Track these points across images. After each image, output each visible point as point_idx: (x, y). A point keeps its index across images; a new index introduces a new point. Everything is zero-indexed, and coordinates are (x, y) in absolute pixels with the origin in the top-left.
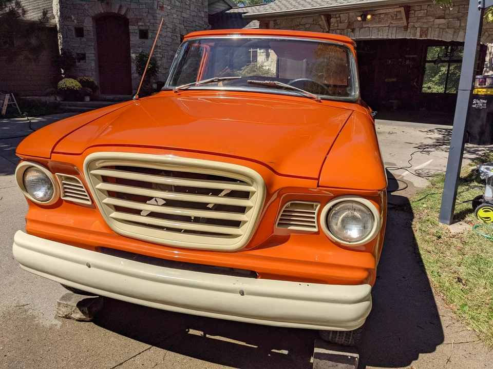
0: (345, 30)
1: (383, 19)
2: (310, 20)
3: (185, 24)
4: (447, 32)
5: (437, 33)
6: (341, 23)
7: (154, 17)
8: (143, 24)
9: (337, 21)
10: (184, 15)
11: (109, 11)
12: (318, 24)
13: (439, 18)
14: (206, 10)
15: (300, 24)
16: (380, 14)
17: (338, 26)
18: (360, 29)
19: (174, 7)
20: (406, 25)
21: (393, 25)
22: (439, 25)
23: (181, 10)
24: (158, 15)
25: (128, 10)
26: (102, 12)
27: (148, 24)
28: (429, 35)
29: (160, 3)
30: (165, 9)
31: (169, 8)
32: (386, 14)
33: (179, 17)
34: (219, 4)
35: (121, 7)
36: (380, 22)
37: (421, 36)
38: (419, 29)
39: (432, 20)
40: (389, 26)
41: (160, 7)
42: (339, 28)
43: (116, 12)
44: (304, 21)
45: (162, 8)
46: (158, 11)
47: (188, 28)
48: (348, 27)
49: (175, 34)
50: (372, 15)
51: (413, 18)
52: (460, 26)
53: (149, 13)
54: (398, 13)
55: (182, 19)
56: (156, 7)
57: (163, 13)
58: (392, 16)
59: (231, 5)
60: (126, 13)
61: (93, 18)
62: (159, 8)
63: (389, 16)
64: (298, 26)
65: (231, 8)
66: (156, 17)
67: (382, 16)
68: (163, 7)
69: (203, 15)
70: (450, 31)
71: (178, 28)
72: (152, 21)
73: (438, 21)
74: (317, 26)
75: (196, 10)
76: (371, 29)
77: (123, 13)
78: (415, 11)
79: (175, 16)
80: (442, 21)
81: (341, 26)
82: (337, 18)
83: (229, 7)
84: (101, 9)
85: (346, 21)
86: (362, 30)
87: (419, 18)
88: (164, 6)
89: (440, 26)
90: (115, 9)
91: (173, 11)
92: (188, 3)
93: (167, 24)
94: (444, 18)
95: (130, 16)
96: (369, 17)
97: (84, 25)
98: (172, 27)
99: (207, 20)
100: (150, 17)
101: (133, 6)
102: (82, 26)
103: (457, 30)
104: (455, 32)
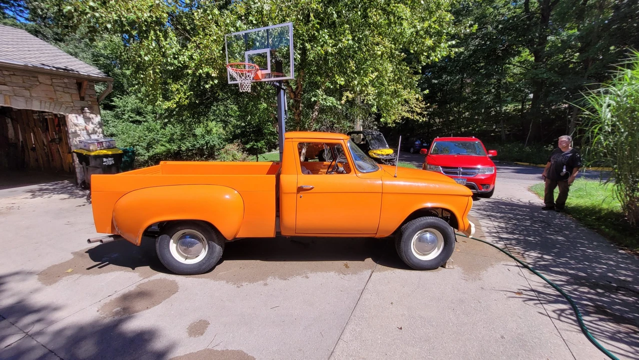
4: (16, 100)
5: (2, 98)
22: (1, 91)
70: (20, 99)
89: (4, 92)
94: (6, 85)
103: (28, 100)
104: (27, 101)
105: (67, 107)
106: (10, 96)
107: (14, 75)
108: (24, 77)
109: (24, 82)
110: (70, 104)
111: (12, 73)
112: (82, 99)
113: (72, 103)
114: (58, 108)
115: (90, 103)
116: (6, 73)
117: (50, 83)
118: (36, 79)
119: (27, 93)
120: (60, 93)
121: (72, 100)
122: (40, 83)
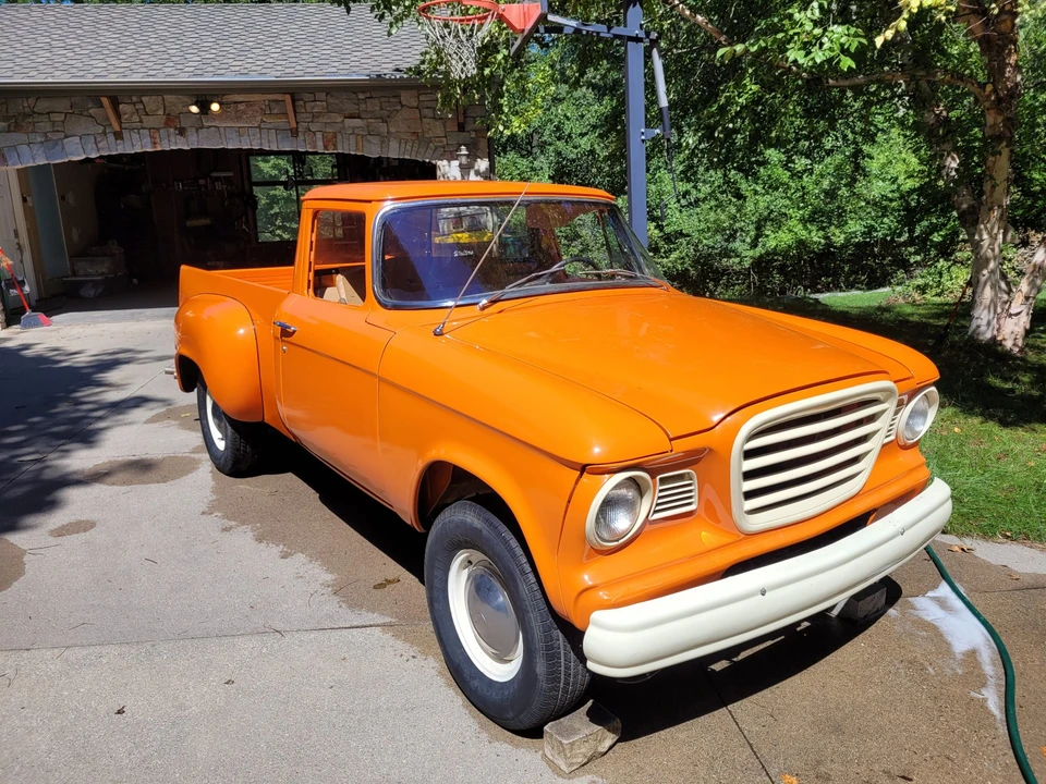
0: (162, 131)
1: (244, 112)
2: (63, 105)
4: (369, 141)
5: (353, 141)
6: (147, 114)
9: (137, 110)
12: (86, 113)
13: (349, 118)
15: (34, 113)
16: (235, 103)
17: (141, 121)
18: (197, 130)
20: (295, 126)
21: (269, 126)
22: (354, 128)
28: (339, 145)
32: (248, 103)
36: (239, 118)
37: (326, 147)
38: (319, 135)
39: (340, 120)
40: (259, 127)
42: (145, 125)
44: (42, 105)
48: (167, 124)
50: (221, 104)
51: (304, 115)
52: (388, 132)
54: (273, 104)
58: (261, 109)
63: (256, 108)
64: (29, 115)
67: (241, 107)
70: (375, 140)
73: (348, 122)
74: (83, 119)
76: (222, 130)
78: (305, 103)
80: (357, 122)
81: (149, 121)
82: (134, 104)
85: (161, 112)
86: (203, 132)
87: (315, 116)
89: (356, 131)
94: (359, 117)
96: (215, 107)
103: (384, 140)
104: (382, 142)
105: (436, 148)
106: (363, 136)
107: (371, 97)
108: (383, 100)
109: (382, 109)
110: (441, 142)
111: (369, 95)
112: (461, 127)
113: (444, 139)
114: (422, 151)
115: (473, 135)
116: (361, 96)
117: (416, 104)
118: (397, 100)
119: (383, 128)
120: (428, 120)
121: (446, 132)
122: (402, 106)
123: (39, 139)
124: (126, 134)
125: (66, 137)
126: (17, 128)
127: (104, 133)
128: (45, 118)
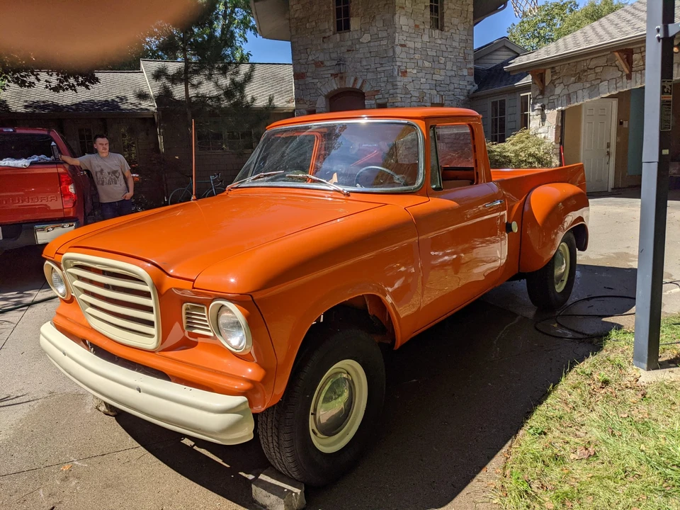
2: (602, 61)
3: (438, 88)
7: (394, 86)
8: (381, 96)
9: (643, 57)
10: (437, 77)
11: (343, 87)
12: (614, 64)
14: (472, 65)
15: (588, 69)
17: (644, 65)
19: (421, 69)
23: (432, 72)
24: (399, 84)
25: (364, 82)
26: (336, 88)
27: (386, 96)
29: (402, 68)
30: (408, 74)
31: (415, 71)
33: (430, 81)
34: (498, 53)
35: (356, 80)
41: (402, 72)
43: (351, 86)
44: (593, 64)
45: (404, 73)
46: (399, 79)
47: (442, 93)
49: (423, 104)
53: (388, 82)
55: (434, 82)
56: (396, 73)
57: (406, 80)
59: (518, 51)
60: (361, 86)
61: (326, 97)
62: (400, 74)
64: (586, 71)
65: (518, 55)
66: (396, 85)
68: (406, 72)
69: (465, 72)
71: (428, 95)
72: (391, 91)
74: (612, 68)
75: (455, 68)
77: (358, 86)
79: (423, 80)
82: (641, 52)
83: (515, 55)
84: (334, 85)
88: (408, 70)
90: (349, 84)
91: (420, 75)
92: (441, 62)
93: (411, 92)
95: (366, 89)
97: (317, 106)
98: (418, 95)
99: (472, 79)
100: (390, 87)
101: (370, 76)
102: (313, 108)
123: (588, 85)
124: (633, 75)
125: (601, 82)
126: (579, 79)
127: (622, 76)
128: (592, 71)
